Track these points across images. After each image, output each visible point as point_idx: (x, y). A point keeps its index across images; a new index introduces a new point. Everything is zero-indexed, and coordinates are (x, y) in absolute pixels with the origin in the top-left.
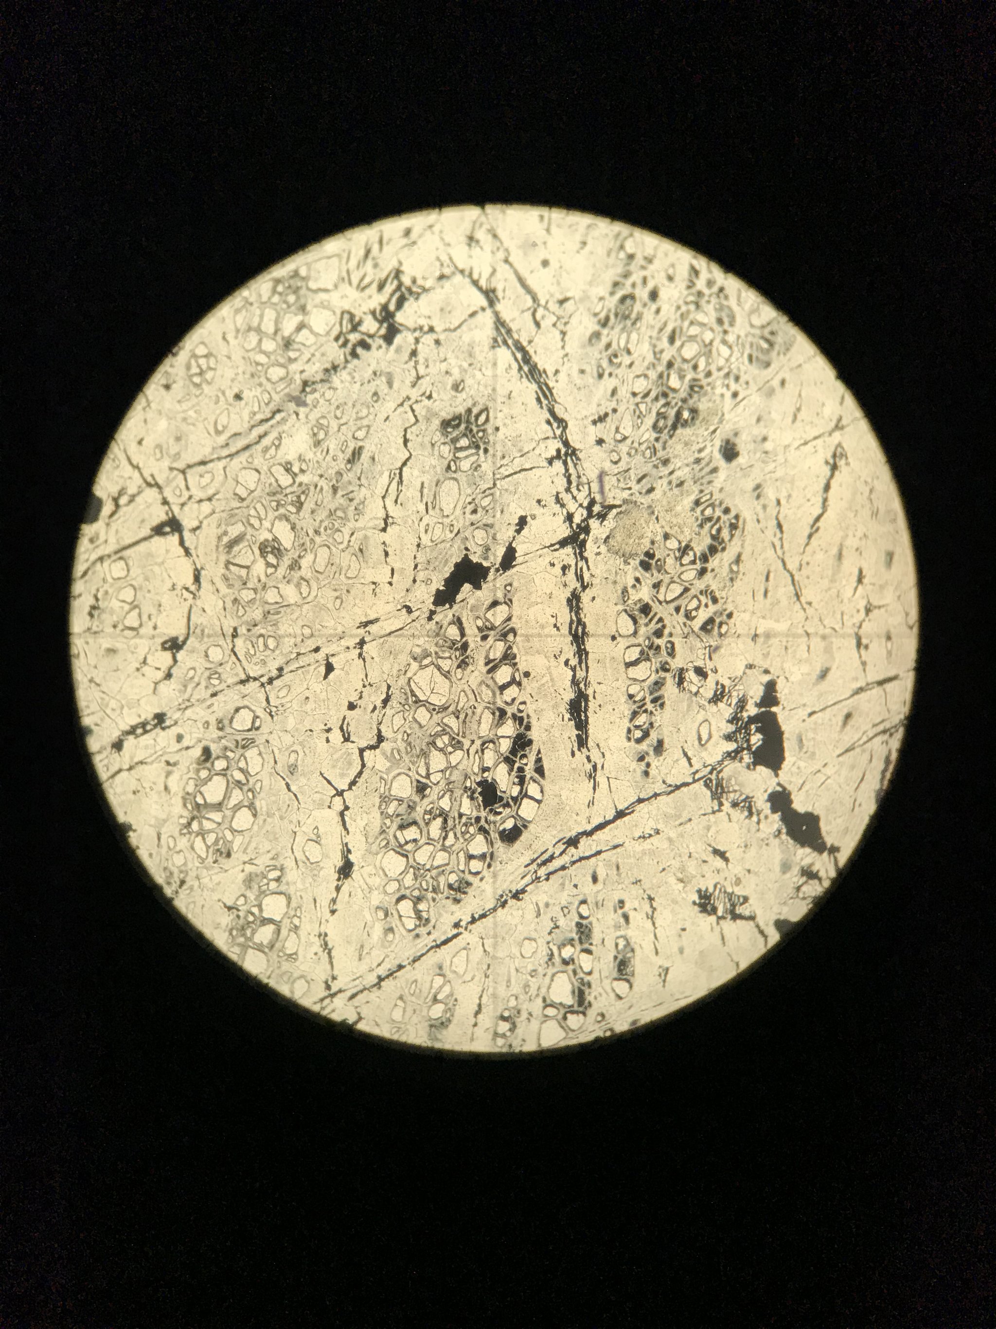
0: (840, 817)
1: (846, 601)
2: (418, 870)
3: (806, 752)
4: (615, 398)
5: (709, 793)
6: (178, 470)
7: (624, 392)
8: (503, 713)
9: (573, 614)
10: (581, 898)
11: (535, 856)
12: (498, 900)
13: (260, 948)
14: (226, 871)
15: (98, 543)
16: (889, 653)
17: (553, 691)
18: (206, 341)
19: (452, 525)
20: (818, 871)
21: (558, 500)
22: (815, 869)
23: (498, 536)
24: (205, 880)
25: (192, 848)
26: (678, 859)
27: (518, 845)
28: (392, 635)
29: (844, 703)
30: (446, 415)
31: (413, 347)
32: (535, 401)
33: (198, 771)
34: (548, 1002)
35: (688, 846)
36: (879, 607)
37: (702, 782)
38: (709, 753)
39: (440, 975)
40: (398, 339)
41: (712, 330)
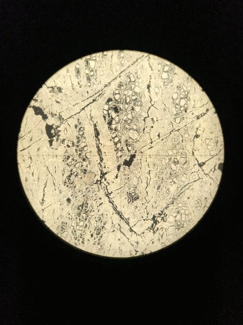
1: (36, 168)
3: (40, 130)
4: (98, 210)
5: (63, 117)
6: (201, 179)
8: (115, 130)
9: (101, 156)
10: (90, 87)
11: (103, 96)
12: (111, 84)
13: (167, 65)
14: (178, 83)
15: (218, 159)
16: (23, 157)
17: (104, 137)
19: (133, 174)
20: (34, 101)
23: (122, 173)
24: (182, 80)
25: (186, 87)
26: (68, 100)
27: (108, 98)
28: (144, 146)
29: (33, 143)
30: (138, 200)
31: (148, 215)
32: (117, 206)
34: (95, 60)
35: (66, 103)
36: (27, 167)
37: (65, 119)
38: (64, 127)
39: (122, 64)
41: (77, 229)
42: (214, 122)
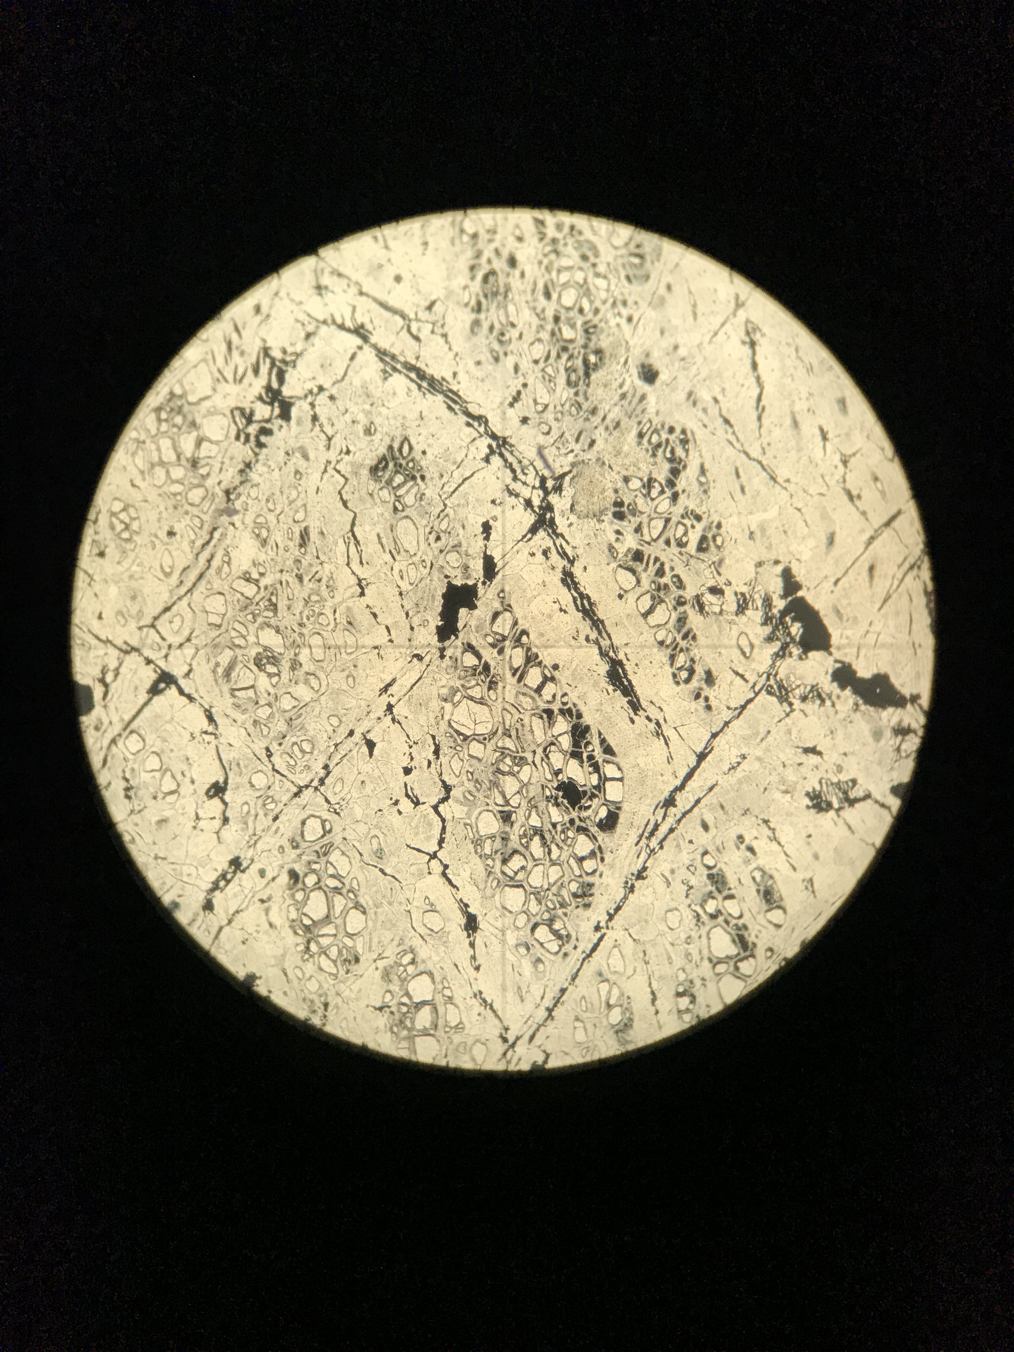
0: (906, 665)
1: (820, 462)
2: (538, 894)
3: (848, 620)
4: (520, 374)
5: (775, 699)
6: (146, 626)
7: (525, 364)
8: (549, 713)
9: (573, 592)
10: (701, 851)
11: (641, 831)
12: (625, 887)
13: (425, 1033)
14: (361, 976)
15: (104, 728)
16: (883, 493)
17: (586, 671)
18: (118, 495)
19: (424, 561)
20: (909, 726)
21: (511, 493)
22: (905, 724)
23: (470, 552)
24: (347, 993)
25: (321, 969)
26: (774, 773)
27: (619, 828)
28: (415, 688)
29: (862, 558)
30: (371, 461)
31: (312, 413)
32: (446, 410)
33: (293, 896)
34: (715, 960)
35: (778, 758)
36: (854, 454)
37: (763, 692)
38: (759, 662)
39: (603, 981)
40: (294, 412)
41: (581, 269)
42: (169, 868)
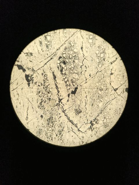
0: (16, 70)
1: (21, 100)
3: (22, 78)
4: (59, 120)
5: (34, 69)
6: (116, 98)
9: (58, 90)
10: (49, 51)
11: (56, 56)
12: (60, 48)
14: (98, 44)
15: (125, 86)
16: (14, 94)
17: (59, 79)
19: (77, 98)
20: (17, 62)
21: (64, 105)
23: (71, 98)
24: (101, 43)
25: (103, 47)
26: (36, 59)
27: (59, 57)
28: (82, 82)
29: (18, 86)
30: (81, 113)
31: (88, 121)
32: (70, 118)
33: (105, 57)
34: (50, 36)
36: (16, 100)
37: (36, 71)
38: (35, 75)
39: (66, 36)
41: (48, 132)
42: (120, 65)
